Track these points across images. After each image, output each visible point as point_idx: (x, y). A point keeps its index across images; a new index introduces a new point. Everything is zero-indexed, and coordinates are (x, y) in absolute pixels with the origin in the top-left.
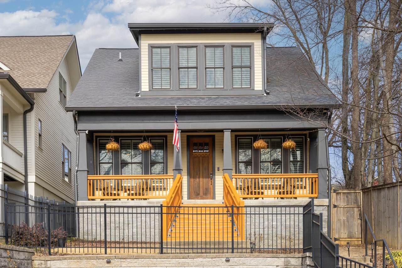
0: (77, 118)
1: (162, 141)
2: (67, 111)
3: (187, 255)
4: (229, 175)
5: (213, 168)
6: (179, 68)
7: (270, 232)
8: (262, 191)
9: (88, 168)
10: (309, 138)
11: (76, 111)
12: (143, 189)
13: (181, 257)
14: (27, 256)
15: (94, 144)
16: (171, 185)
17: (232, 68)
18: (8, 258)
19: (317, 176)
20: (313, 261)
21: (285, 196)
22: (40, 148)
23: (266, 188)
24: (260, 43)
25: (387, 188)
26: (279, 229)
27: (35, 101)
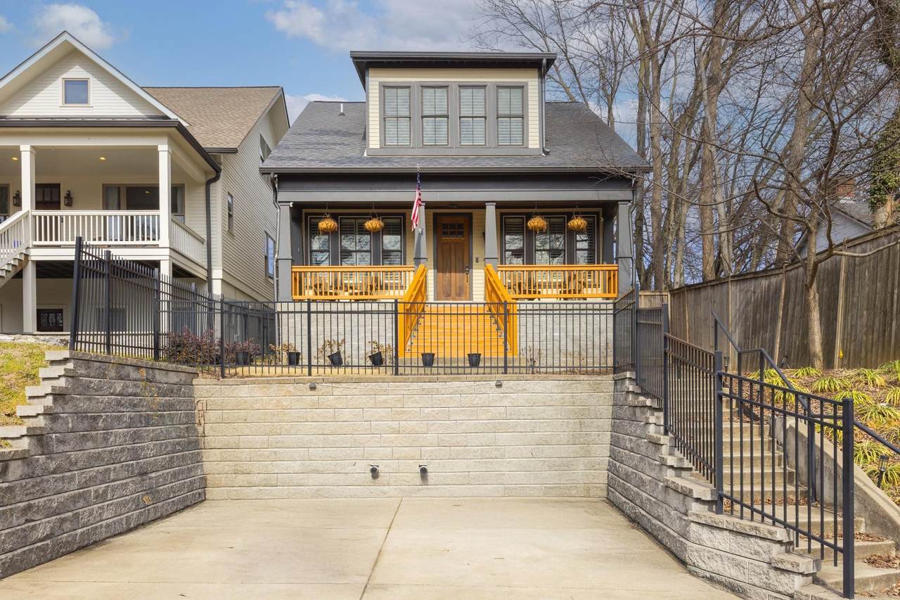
0: (276, 186)
1: (398, 221)
2: (263, 174)
3: (436, 376)
4: (493, 267)
5: (469, 259)
6: (423, 117)
7: (550, 346)
8: (540, 290)
9: (292, 255)
10: (603, 217)
11: (276, 173)
12: (371, 289)
13: (427, 380)
14: (183, 379)
15: (303, 224)
16: (412, 278)
17: (497, 118)
18: (143, 380)
19: (616, 268)
20: (637, 385)
21: (572, 295)
22: (230, 231)
23: (545, 287)
24: (537, 83)
25: (711, 286)
26: (563, 343)
27: (222, 167)
